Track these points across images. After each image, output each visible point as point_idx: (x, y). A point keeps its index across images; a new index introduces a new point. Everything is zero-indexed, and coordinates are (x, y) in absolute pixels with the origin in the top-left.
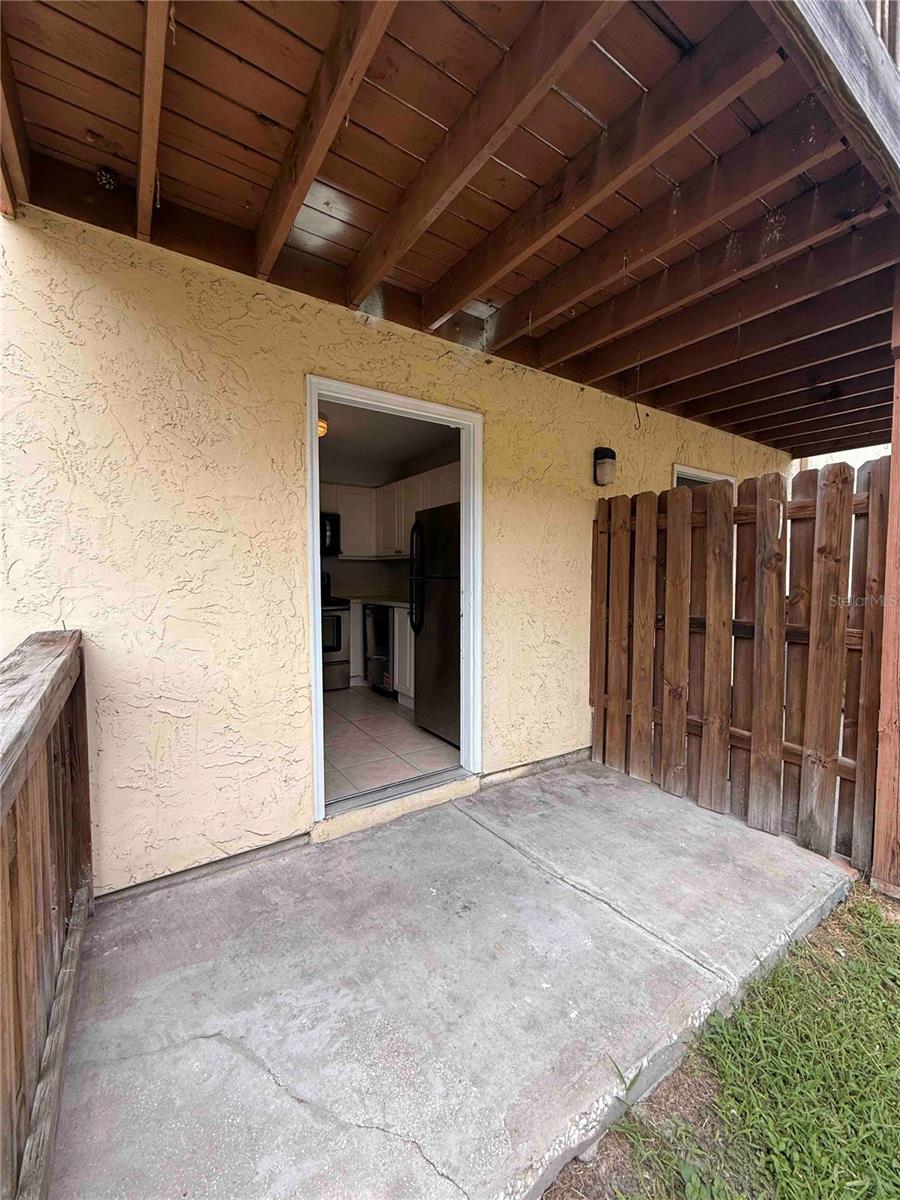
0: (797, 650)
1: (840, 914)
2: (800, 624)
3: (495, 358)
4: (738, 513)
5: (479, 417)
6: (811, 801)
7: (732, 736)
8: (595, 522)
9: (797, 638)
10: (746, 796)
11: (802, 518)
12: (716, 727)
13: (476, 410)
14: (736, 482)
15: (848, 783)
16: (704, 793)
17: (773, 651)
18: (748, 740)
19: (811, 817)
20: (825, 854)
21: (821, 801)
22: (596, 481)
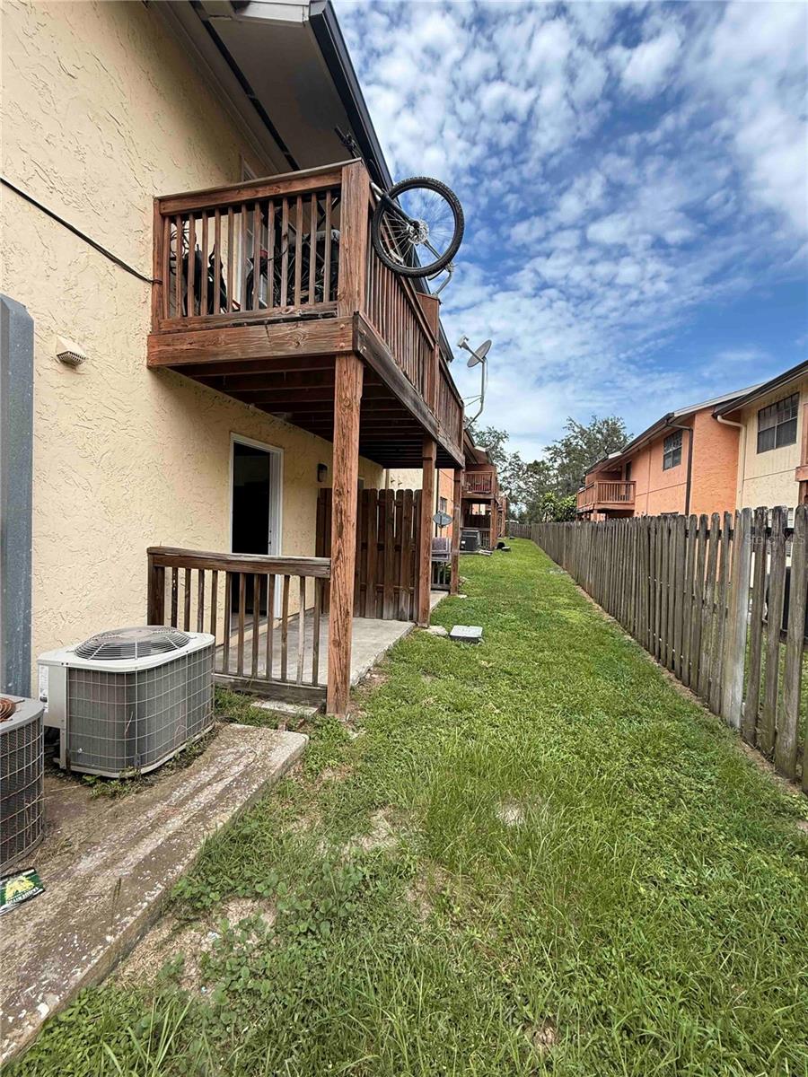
0: (398, 553)
1: (410, 633)
2: (398, 543)
3: (288, 424)
4: (379, 501)
5: (282, 450)
6: (402, 604)
7: (378, 587)
8: (318, 499)
9: (398, 548)
10: (383, 603)
11: (399, 506)
12: (371, 586)
13: (281, 447)
14: (395, 491)
15: (412, 595)
16: (367, 612)
17: (390, 553)
18: (383, 588)
19: (402, 610)
20: (406, 621)
21: (405, 606)
22: (319, 480)
